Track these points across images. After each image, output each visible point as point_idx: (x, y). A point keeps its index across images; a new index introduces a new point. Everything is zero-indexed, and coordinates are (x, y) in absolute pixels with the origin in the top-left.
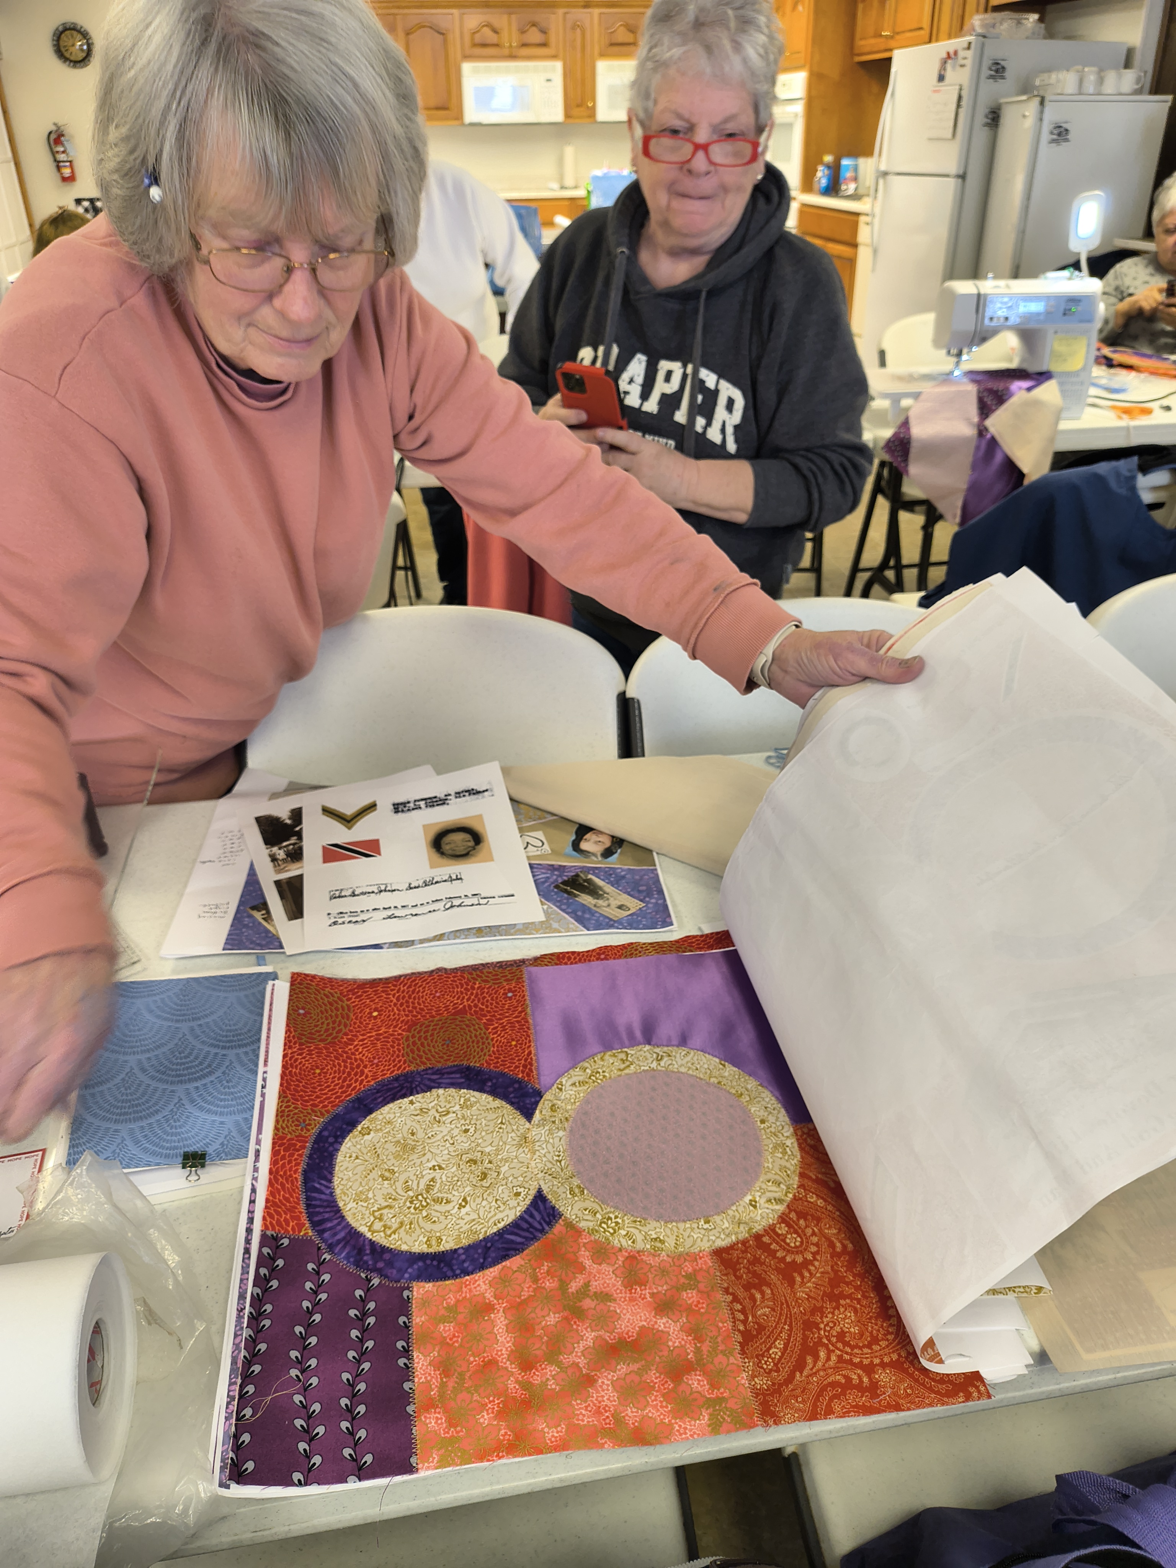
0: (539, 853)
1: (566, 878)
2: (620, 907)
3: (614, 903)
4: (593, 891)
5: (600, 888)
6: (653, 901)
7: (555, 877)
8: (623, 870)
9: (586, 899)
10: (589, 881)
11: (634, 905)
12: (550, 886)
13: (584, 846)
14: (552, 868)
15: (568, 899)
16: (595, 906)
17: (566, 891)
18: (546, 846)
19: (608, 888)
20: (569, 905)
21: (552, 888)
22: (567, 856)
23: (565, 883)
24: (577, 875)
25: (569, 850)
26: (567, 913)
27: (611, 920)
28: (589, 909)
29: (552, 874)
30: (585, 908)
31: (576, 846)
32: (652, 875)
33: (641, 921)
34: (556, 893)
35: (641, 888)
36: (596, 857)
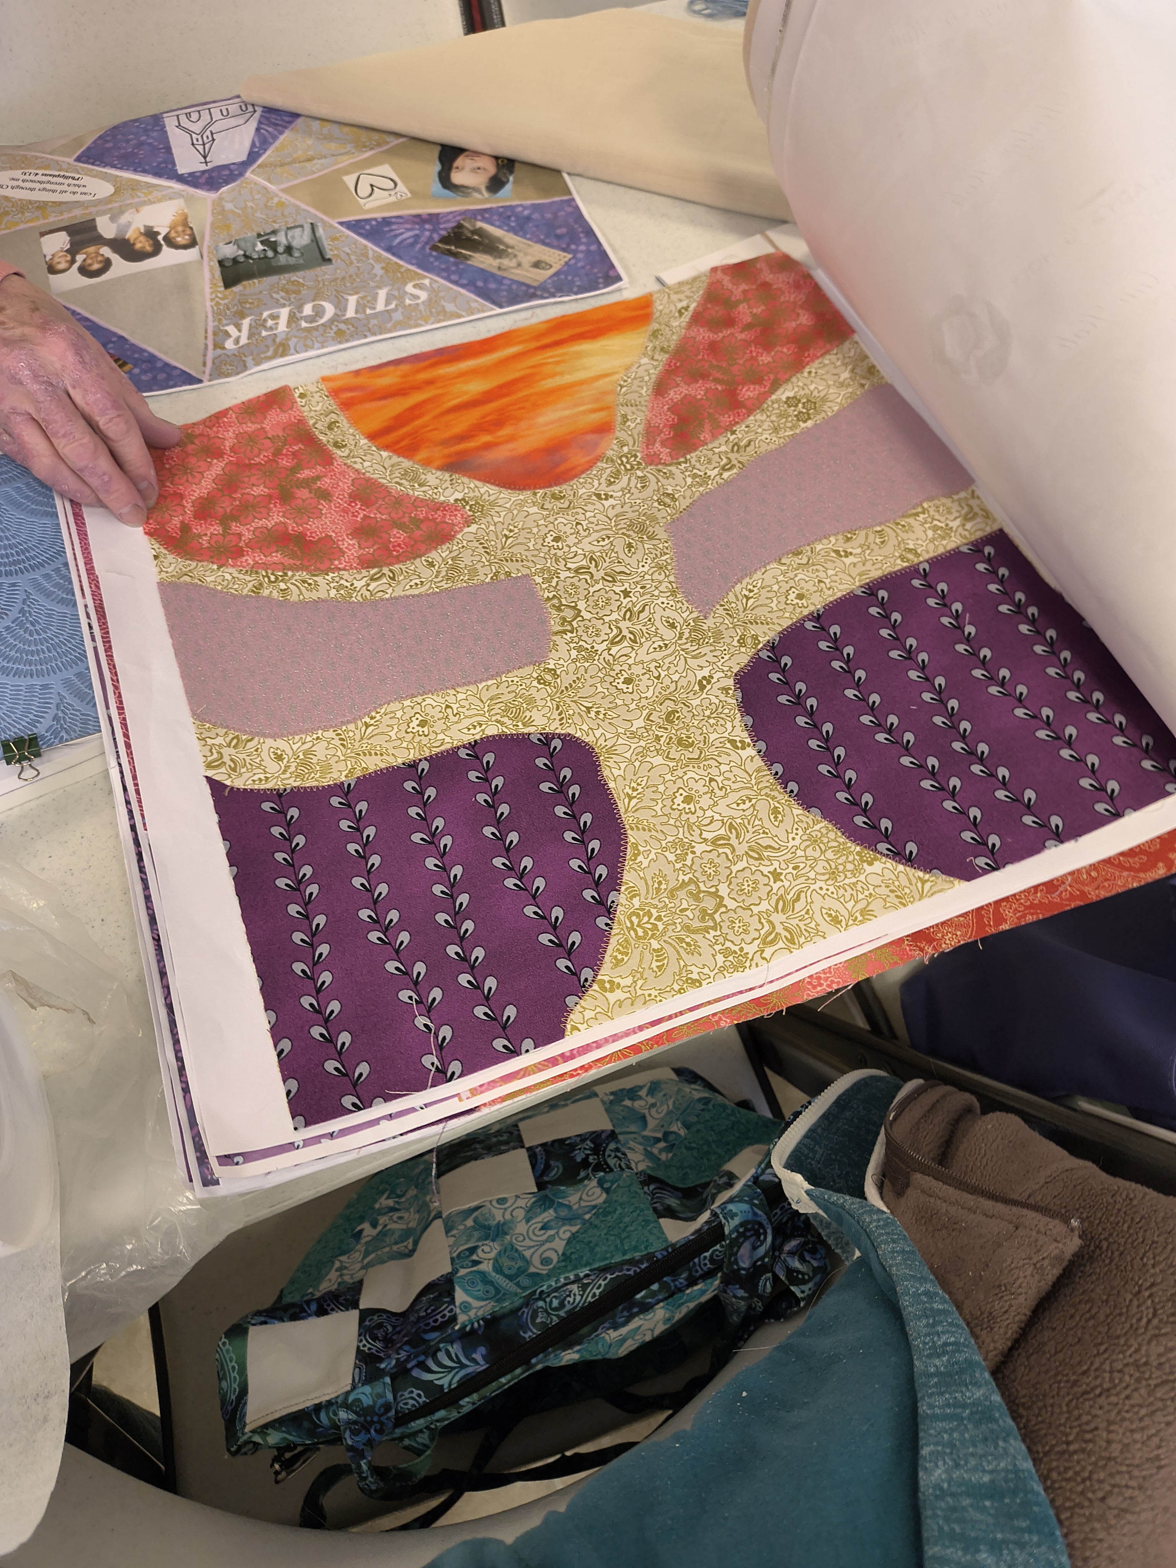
0: (393, 199)
1: (444, 233)
2: (537, 265)
3: (527, 260)
4: (490, 246)
5: (500, 240)
6: (582, 248)
7: (427, 233)
8: (525, 207)
9: (482, 261)
10: (479, 232)
11: (556, 258)
12: (423, 248)
13: (457, 178)
14: (420, 220)
15: (456, 264)
16: (499, 268)
17: (450, 253)
18: (401, 187)
19: (510, 238)
20: (461, 274)
21: (428, 251)
22: (435, 197)
23: (444, 240)
24: (460, 226)
25: (437, 186)
26: (463, 286)
27: (529, 286)
28: (493, 275)
29: (423, 230)
30: (486, 275)
31: (445, 180)
32: (569, 209)
33: (573, 282)
34: (436, 258)
35: (558, 232)
36: (480, 193)
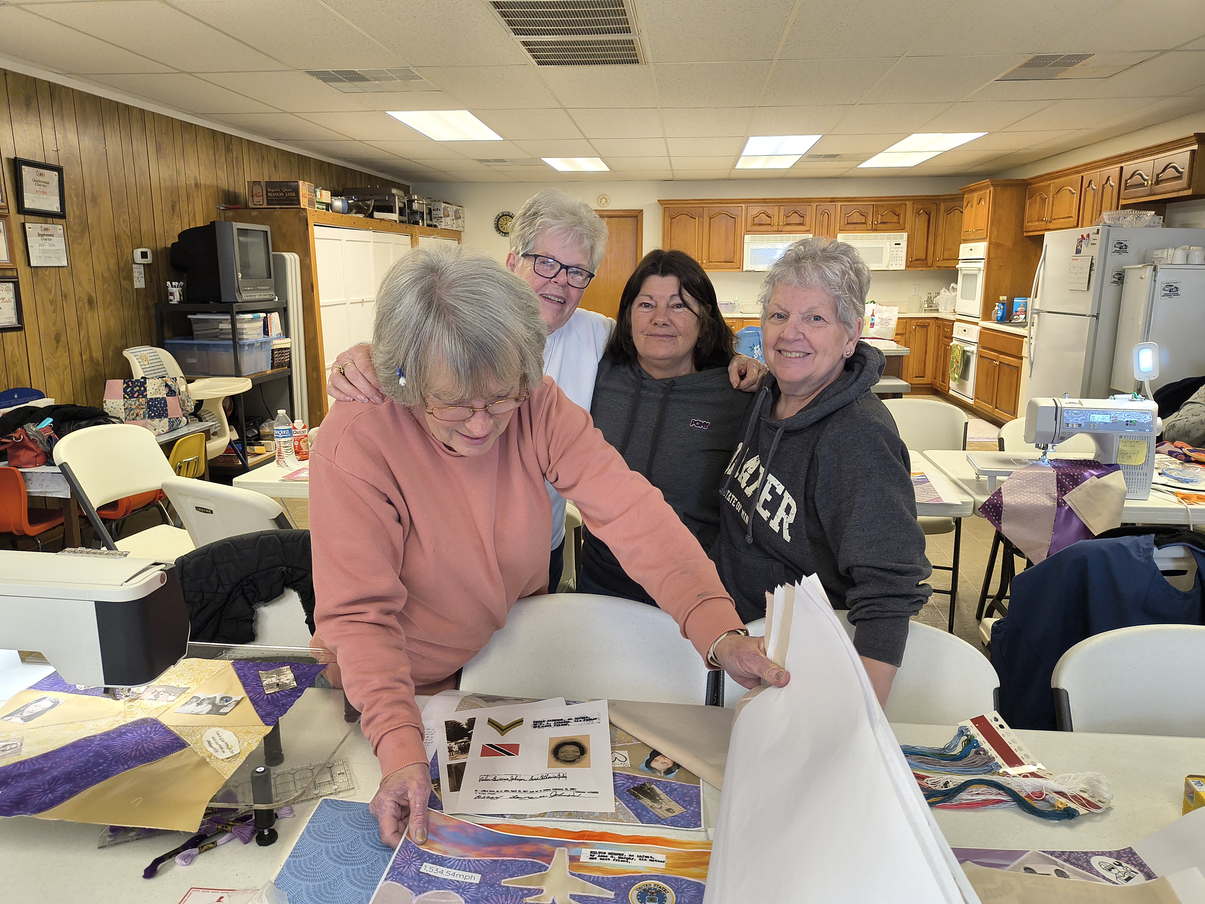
0: (622, 766)
1: (636, 785)
2: (668, 810)
3: (665, 807)
4: (653, 796)
5: (658, 795)
6: (692, 808)
7: (629, 784)
8: (676, 784)
9: (646, 802)
10: (652, 790)
11: (678, 809)
12: (624, 789)
13: (653, 764)
14: (628, 777)
15: (634, 800)
16: (651, 807)
17: (634, 795)
18: (628, 762)
19: (663, 796)
20: (633, 804)
21: (625, 791)
23: (634, 789)
24: (644, 784)
25: (643, 765)
26: (631, 810)
27: (659, 818)
28: (647, 809)
29: (628, 782)
30: (644, 808)
31: (648, 764)
32: (695, 791)
33: (680, 821)
34: (627, 795)
35: (685, 799)
36: (660, 773)
